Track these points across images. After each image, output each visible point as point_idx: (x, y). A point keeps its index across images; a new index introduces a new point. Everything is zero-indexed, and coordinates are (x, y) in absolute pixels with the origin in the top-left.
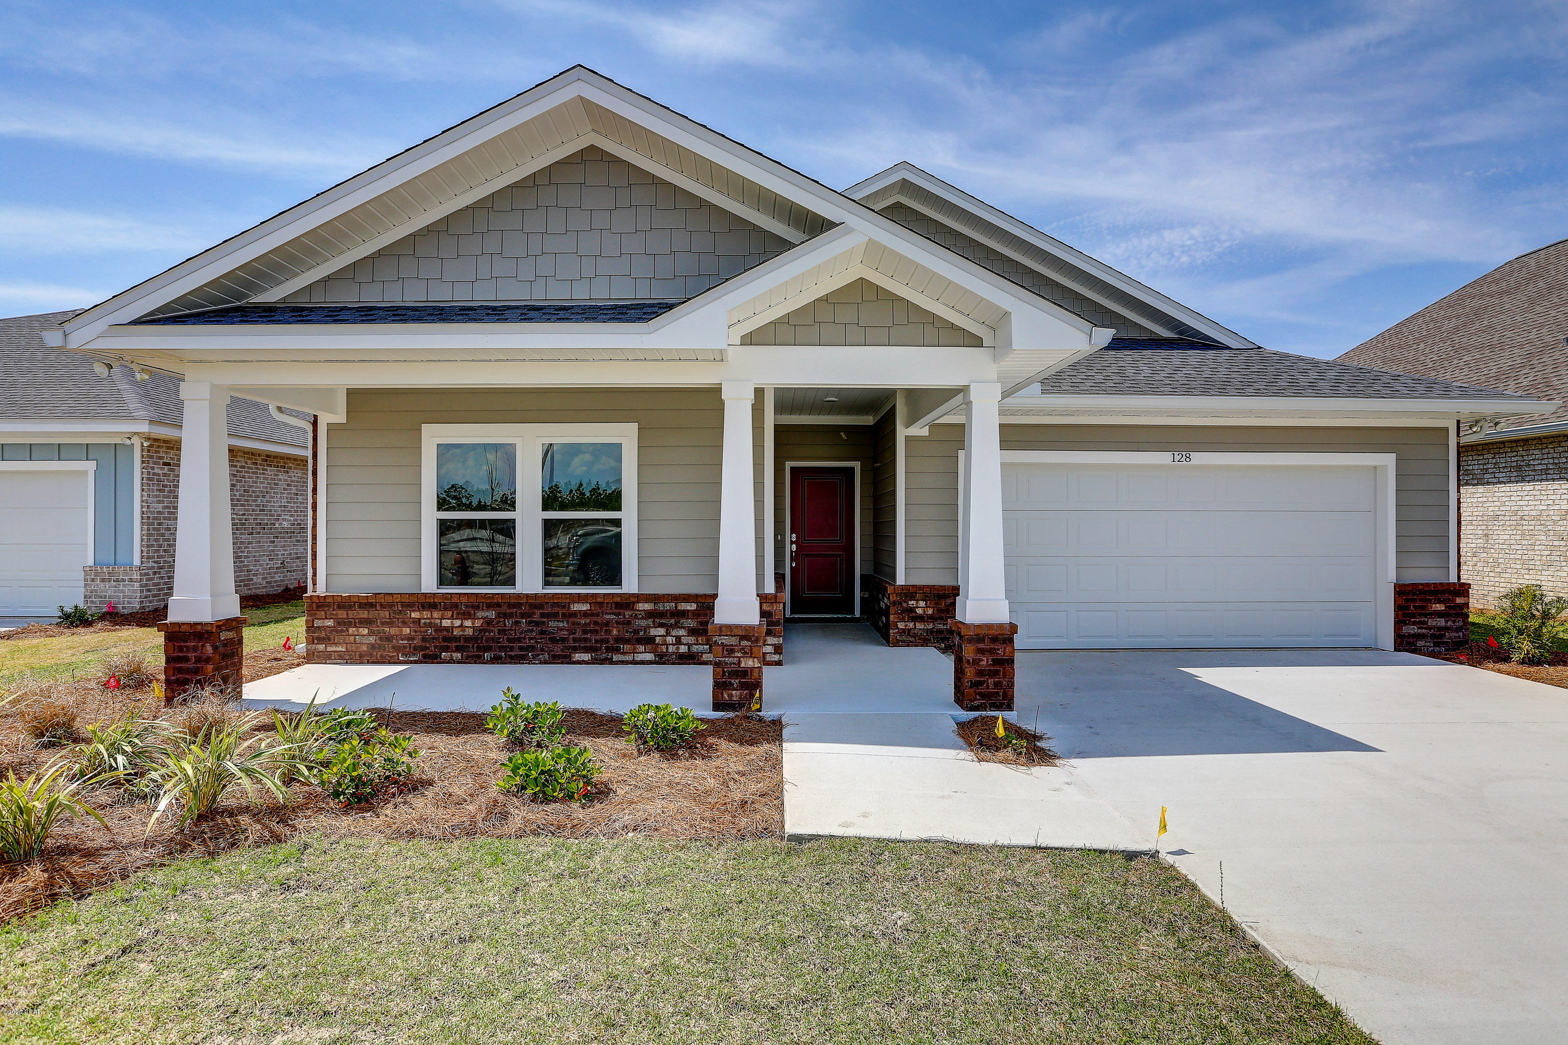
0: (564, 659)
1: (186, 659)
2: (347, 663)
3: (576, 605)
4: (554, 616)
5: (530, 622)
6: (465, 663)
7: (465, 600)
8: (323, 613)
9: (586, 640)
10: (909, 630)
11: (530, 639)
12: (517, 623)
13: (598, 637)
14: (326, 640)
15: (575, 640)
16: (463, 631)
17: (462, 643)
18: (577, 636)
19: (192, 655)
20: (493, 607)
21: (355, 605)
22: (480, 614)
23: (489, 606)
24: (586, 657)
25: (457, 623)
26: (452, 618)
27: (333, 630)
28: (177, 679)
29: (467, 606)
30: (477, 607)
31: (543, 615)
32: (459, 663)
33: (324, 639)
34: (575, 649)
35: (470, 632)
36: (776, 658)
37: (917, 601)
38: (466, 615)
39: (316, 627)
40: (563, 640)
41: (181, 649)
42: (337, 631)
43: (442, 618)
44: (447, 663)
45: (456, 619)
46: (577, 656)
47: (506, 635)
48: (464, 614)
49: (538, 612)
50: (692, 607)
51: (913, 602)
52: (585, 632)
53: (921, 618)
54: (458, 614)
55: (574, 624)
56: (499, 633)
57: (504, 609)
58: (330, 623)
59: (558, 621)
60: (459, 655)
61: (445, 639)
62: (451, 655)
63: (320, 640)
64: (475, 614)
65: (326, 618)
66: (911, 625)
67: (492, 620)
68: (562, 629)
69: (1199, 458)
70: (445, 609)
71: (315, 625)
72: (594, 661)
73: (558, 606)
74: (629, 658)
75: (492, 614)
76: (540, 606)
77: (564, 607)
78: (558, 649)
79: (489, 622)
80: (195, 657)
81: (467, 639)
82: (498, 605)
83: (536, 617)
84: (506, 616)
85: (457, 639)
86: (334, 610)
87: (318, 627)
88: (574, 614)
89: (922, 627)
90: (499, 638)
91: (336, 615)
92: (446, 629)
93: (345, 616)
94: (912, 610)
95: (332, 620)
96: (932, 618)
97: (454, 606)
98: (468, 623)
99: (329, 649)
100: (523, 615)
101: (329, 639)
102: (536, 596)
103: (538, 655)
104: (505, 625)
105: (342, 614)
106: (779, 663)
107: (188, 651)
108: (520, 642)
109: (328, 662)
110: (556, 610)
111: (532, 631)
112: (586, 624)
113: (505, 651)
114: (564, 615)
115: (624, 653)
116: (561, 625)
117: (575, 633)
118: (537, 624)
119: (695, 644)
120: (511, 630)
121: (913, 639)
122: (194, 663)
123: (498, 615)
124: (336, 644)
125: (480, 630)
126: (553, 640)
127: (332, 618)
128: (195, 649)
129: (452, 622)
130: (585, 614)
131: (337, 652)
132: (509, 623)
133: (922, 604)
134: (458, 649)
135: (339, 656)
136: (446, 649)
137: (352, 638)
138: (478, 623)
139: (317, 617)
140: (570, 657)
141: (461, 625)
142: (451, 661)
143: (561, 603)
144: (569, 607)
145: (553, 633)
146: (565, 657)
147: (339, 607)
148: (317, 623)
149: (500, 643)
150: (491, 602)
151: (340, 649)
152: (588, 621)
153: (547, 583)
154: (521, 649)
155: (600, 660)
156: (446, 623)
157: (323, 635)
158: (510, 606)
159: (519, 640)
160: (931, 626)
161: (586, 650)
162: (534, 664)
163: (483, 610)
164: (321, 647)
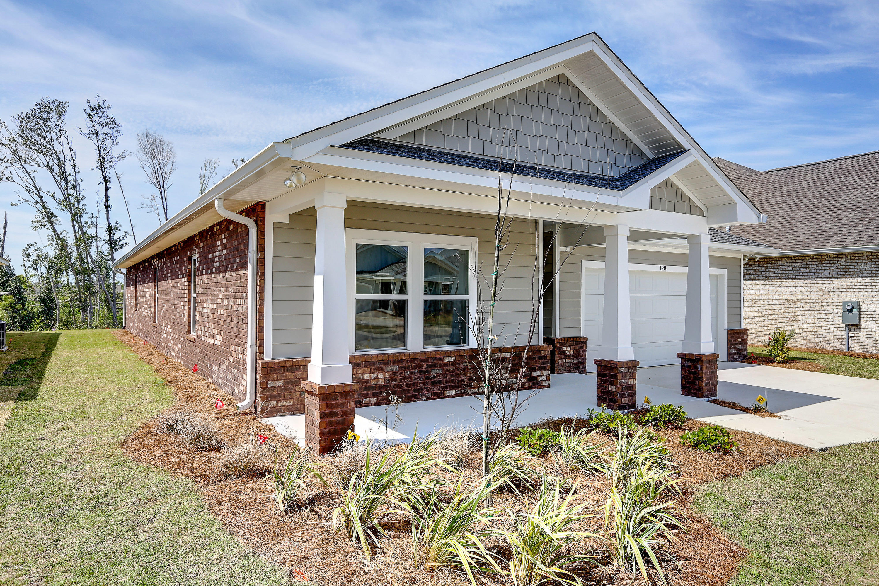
0: (439, 395)
1: (335, 414)
2: (294, 414)
3: (447, 358)
4: (434, 366)
5: (420, 372)
6: (379, 405)
7: (380, 358)
8: (275, 376)
9: (453, 381)
10: (563, 363)
11: (420, 383)
12: (412, 373)
13: (459, 379)
14: (277, 397)
15: (447, 382)
16: (378, 381)
17: (377, 390)
18: (448, 379)
19: (339, 410)
20: (398, 363)
21: (300, 368)
22: (389, 368)
23: (395, 362)
24: (452, 392)
25: (374, 376)
26: (370, 373)
27: (283, 388)
28: (329, 431)
29: (380, 363)
30: (387, 364)
31: (428, 366)
32: (375, 405)
33: (275, 396)
34: (446, 388)
35: (382, 382)
36: (547, 383)
37: (567, 346)
38: (380, 370)
39: (270, 388)
40: (440, 382)
41: (332, 406)
42: (286, 390)
43: (363, 373)
44: (367, 406)
45: (373, 373)
46: (449, 393)
47: (405, 382)
48: (378, 369)
49: (425, 364)
50: (508, 355)
51: (565, 347)
52: (452, 376)
53: (568, 357)
54: (374, 369)
55: (446, 371)
56: (401, 381)
57: (405, 364)
58: (280, 383)
59: (437, 370)
60: (375, 399)
61: (366, 389)
62: (370, 400)
63: (273, 398)
64: (385, 368)
65: (278, 380)
66: (564, 361)
67: (396, 372)
68: (438, 375)
69: (669, 269)
70: (366, 366)
71: (269, 386)
72: (458, 395)
73: (437, 360)
74: (476, 391)
75: (396, 368)
76: (427, 360)
77: (440, 360)
78: (436, 389)
79: (395, 374)
80: (342, 411)
81: (381, 387)
82: (401, 361)
83: (424, 369)
84: (405, 368)
85: (373, 387)
86: (284, 373)
87: (271, 388)
88: (446, 365)
89: (569, 361)
90: (401, 385)
91: (286, 376)
92: (367, 381)
93: (293, 377)
94: (564, 352)
95: (282, 381)
96: (573, 356)
97: (372, 364)
98: (381, 376)
99: (280, 404)
100: (416, 367)
101: (280, 396)
102: (420, 353)
103: (425, 394)
104: (405, 375)
105: (291, 376)
106: (548, 386)
107: (337, 407)
108: (414, 386)
109: (279, 414)
110: (435, 362)
111: (421, 378)
112: (453, 371)
113: (405, 394)
114: (440, 365)
115: (473, 388)
116: (438, 372)
117: (446, 377)
118: (424, 372)
119: (510, 378)
120: (408, 378)
121: (564, 369)
122: (341, 417)
123: (401, 368)
124: (285, 400)
125: (389, 380)
126: (434, 383)
127: (282, 379)
128: (343, 405)
129: (370, 376)
130: (453, 364)
131: (285, 406)
132: (407, 373)
133: (569, 348)
134: (374, 395)
135: (288, 409)
136: (366, 396)
137: (298, 394)
138: (387, 375)
139: (271, 379)
140: (444, 393)
141: (377, 378)
142: (369, 405)
143: (439, 357)
144: (443, 360)
145: (434, 378)
146: (441, 393)
147: (288, 370)
148: (270, 384)
149: (401, 388)
150: (396, 360)
151: (288, 403)
152: (454, 368)
153: (426, 344)
154: (415, 391)
155: (461, 394)
156: (366, 377)
157: (275, 393)
158: (409, 361)
159: (413, 385)
160: (572, 361)
161: (453, 388)
162: (422, 400)
163: (390, 365)
164: (273, 403)
